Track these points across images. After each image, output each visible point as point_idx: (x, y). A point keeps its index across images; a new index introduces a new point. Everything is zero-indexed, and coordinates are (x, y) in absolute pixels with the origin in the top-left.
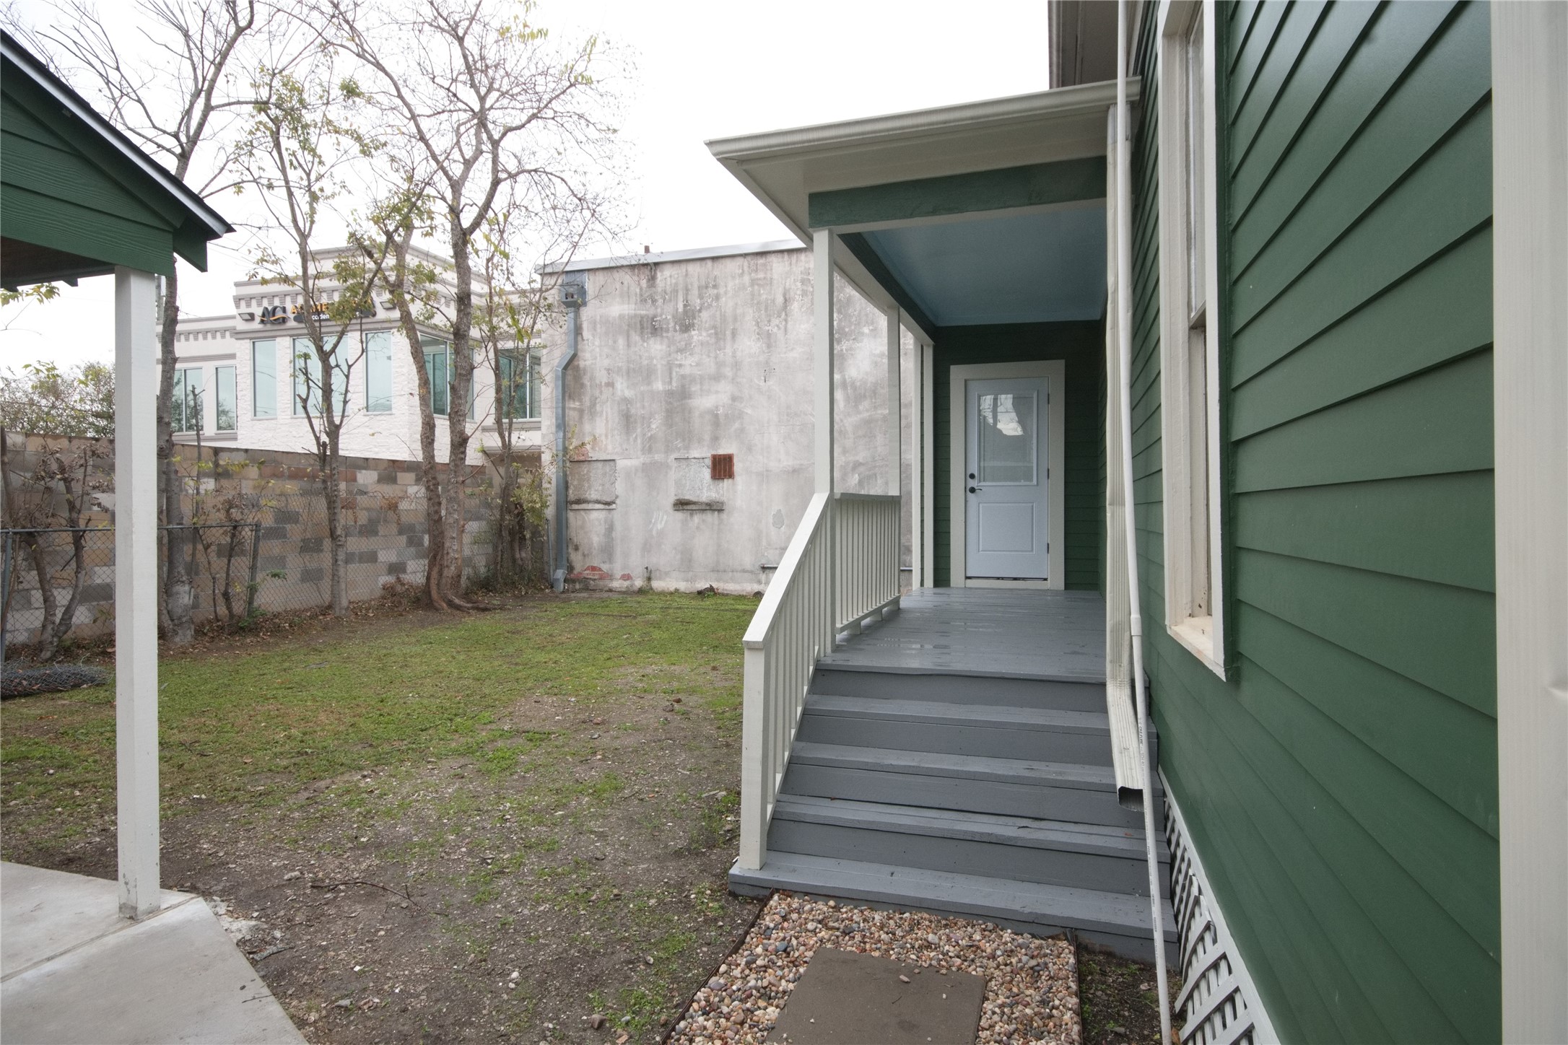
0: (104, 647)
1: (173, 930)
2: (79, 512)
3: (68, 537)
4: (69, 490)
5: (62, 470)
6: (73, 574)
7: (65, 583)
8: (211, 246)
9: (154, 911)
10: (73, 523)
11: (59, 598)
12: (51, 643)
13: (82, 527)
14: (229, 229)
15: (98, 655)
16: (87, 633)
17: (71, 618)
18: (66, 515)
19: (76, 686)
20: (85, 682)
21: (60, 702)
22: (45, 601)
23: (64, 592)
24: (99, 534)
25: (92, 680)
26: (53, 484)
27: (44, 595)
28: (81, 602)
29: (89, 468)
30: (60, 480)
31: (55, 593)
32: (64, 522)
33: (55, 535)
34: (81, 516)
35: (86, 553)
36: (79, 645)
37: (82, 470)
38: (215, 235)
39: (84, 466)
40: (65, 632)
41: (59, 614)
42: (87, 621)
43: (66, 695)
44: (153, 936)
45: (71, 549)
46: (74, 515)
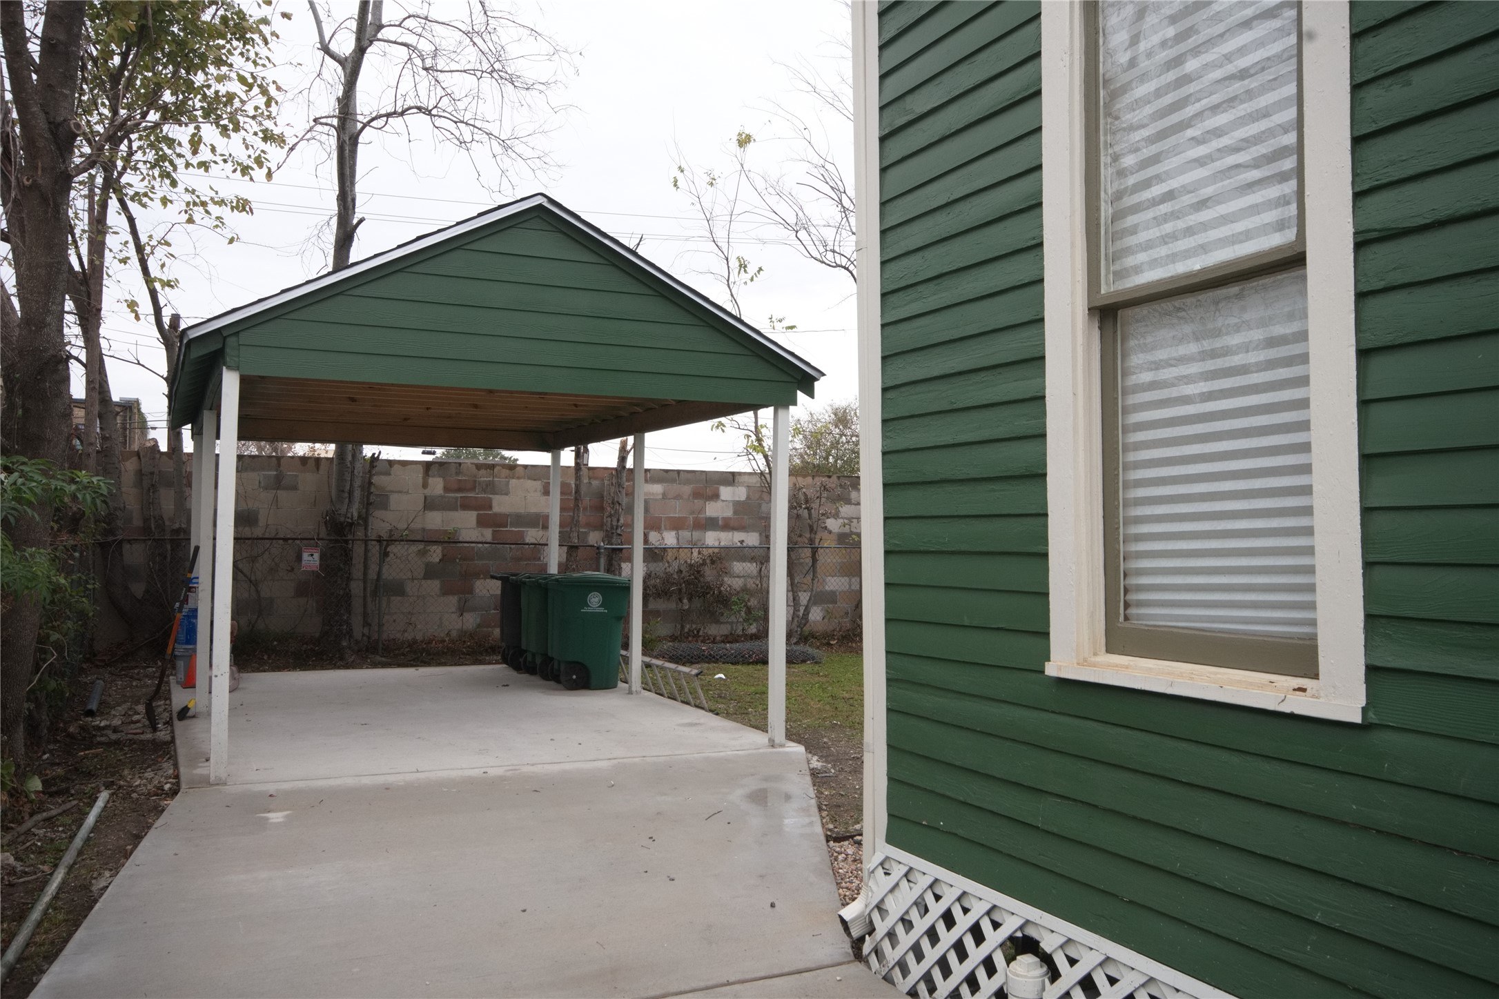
0: (829, 640)
1: (787, 753)
2: (816, 533)
3: (808, 552)
4: (810, 514)
5: (807, 501)
6: (810, 581)
7: (806, 587)
8: (816, 384)
9: (782, 746)
10: (811, 541)
11: (802, 598)
12: (796, 631)
13: (817, 545)
14: (823, 375)
15: (824, 645)
16: (820, 628)
17: (808, 614)
18: (808, 535)
19: (804, 661)
20: (809, 659)
21: (793, 670)
22: (794, 599)
23: (805, 594)
24: (827, 551)
25: (813, 658)
26: (800, 512)
27: (793, 595)
28: (815, 604)
29: (823, 500)
30: (805, 509)
31: (800, 594)
32: (807, 541)
33: (800, 550)
34: (817, 537)
35: (819, 564)
36: (813, 635)
37: (818, 501)
38: (816, 379)
39: (819, 497)
40: (805, 625)
41: (802, 609)
42: (818, 618)
43: (797, 666)
44: (779, 753)
45: (809, 561)
46: (813, 536)
